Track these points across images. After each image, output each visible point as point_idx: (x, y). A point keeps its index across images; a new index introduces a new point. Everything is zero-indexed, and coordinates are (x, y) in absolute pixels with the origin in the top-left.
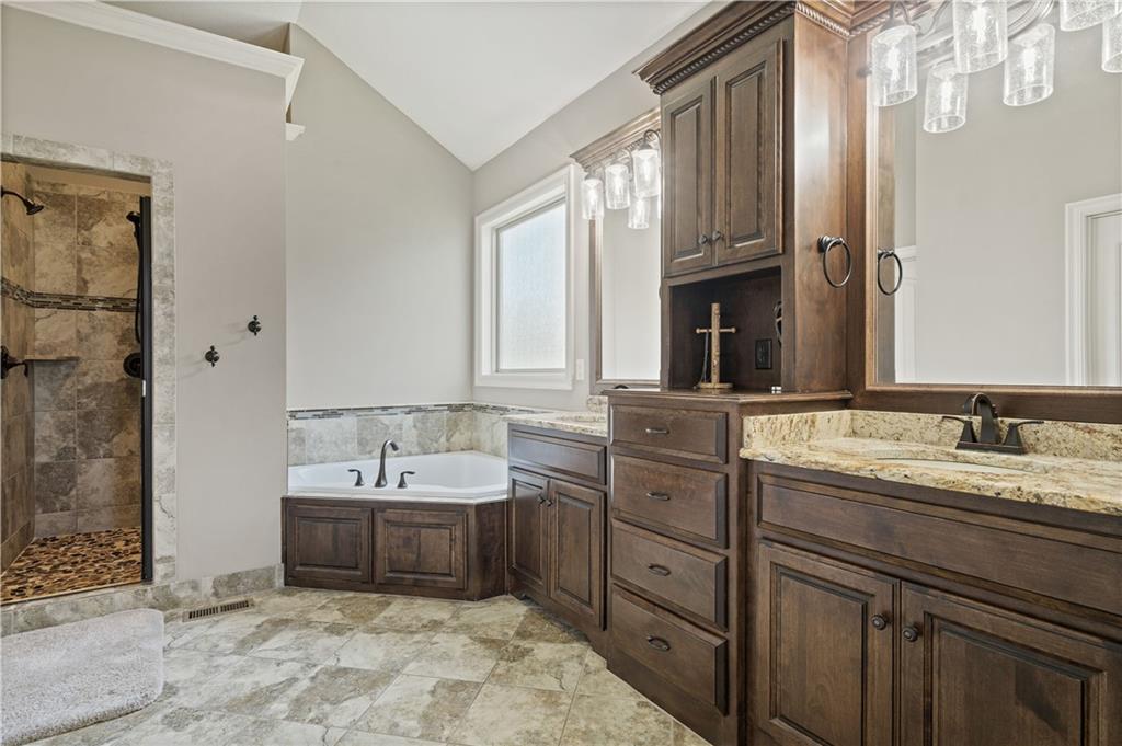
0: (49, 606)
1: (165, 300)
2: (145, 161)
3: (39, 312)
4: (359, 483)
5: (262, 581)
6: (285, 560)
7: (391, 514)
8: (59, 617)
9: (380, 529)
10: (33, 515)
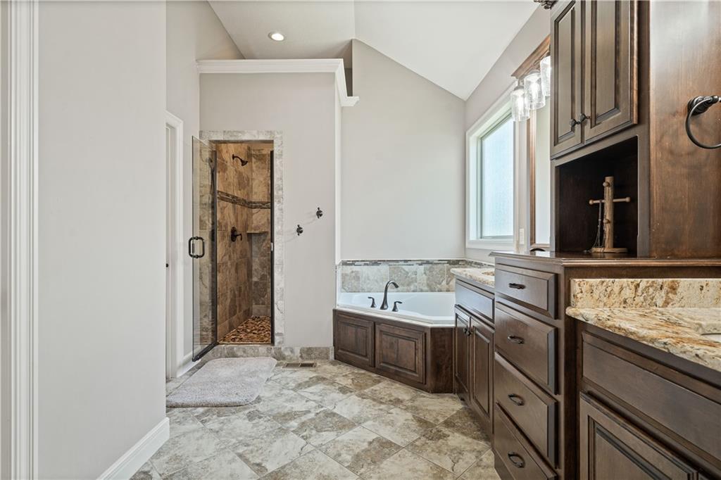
1: (279, 202)
2: (271, 133)
3: (254, 211)
4: (373, 306)
5: (322, 354)
6: (334, 345)
7: (383, 327)
8: (239, 354)
9: (378, 335)
10: (252, 305)
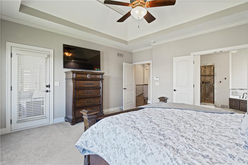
0: (206, 103)
1: (216, 76)
2: (214, 63)
3: (206, 77)
4: (240, 98)
5: (227, 107)
6: (229, 105)
7: (242, 101)
8: (206, 104)
9: (240, 103)
